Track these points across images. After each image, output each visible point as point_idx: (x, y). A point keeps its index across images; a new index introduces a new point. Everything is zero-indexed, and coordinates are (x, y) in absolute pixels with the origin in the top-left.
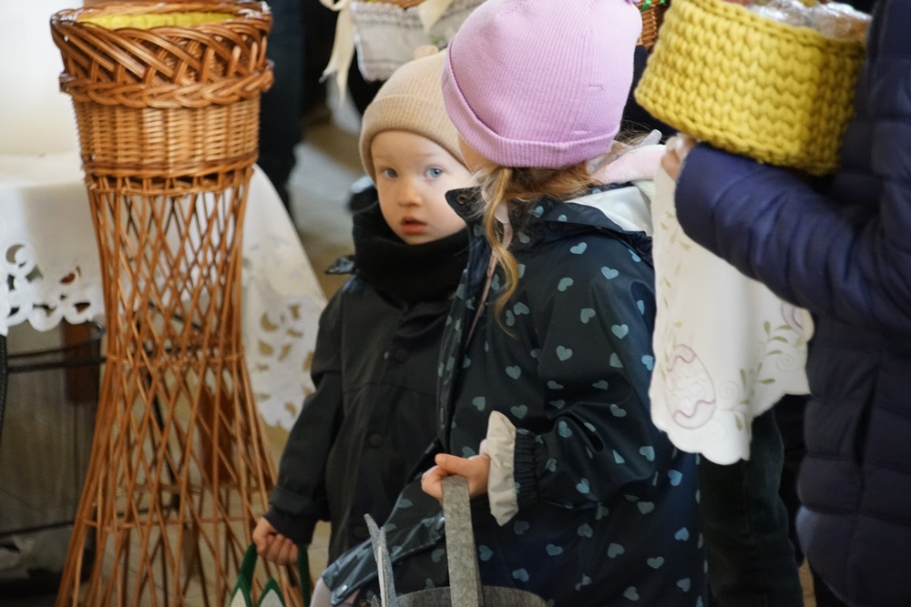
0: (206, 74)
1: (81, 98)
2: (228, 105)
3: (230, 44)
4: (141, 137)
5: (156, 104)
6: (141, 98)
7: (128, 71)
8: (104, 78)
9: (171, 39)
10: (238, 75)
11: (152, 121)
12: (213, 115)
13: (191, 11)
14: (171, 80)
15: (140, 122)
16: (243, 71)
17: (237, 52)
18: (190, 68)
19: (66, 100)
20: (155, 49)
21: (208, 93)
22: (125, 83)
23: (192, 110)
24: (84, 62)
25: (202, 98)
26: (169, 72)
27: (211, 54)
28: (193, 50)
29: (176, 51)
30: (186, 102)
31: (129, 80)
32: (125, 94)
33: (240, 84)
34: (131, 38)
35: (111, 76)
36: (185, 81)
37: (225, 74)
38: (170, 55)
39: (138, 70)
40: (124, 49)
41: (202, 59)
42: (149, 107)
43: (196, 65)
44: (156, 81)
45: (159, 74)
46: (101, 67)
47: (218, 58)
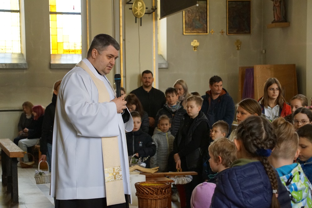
0: (158, 194)
1: (139, 197)
2: (162, 199)
3: (163, 189)
4: (147, 203)
5: (150, 198)
6: (143, 197)
7: (146, 193)
8: (142, 194)
9: (153, 188)
10: (164, 194)
11: (149, 201)
12: (159, 201)
13: (159, 183)
14: (152, 194)
15: (147, 201)
16: (165, 193)
17: (164, 190)
18: (156, 193)
19: (137, 197)
20: (150, 189)
21: (158, 197)
22: (145, 195)
23: (156, 200)
24: (139, 191)
25: (157, 198)
26: (152, 193)
27: (159, 190)
28: (156, 190)
29: (153, 190)
30: (155, 198)
31: (146, 194)
32: (145, 196)
33: (164, 196)
34: (146, 187)
35: (143, 193)
36: (155, 195)
37: (162, 194)
38: (152, 190)
39: (147, 193)
40: (145, 189)
41: (158, 191)
42: (149, 199)
43: (157, 192)
44: (150, 195)
45: (151, 193)
46: (142, 192)
47: (160, 191)
